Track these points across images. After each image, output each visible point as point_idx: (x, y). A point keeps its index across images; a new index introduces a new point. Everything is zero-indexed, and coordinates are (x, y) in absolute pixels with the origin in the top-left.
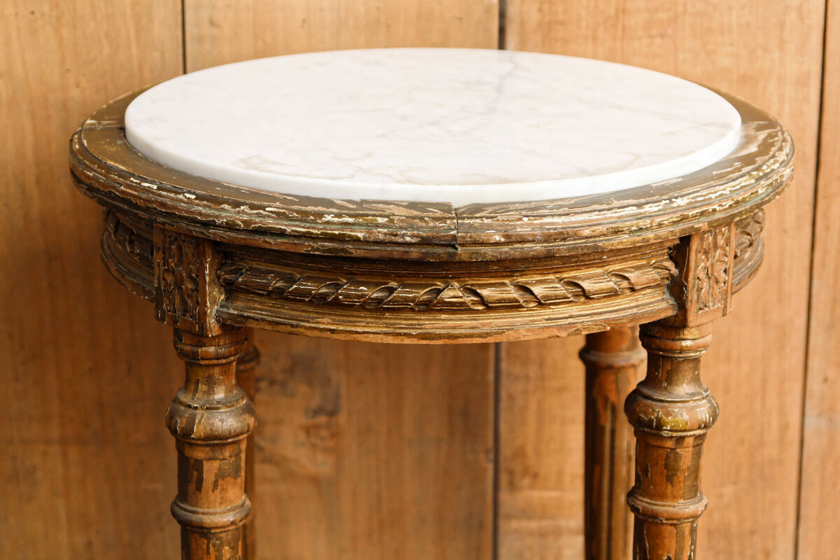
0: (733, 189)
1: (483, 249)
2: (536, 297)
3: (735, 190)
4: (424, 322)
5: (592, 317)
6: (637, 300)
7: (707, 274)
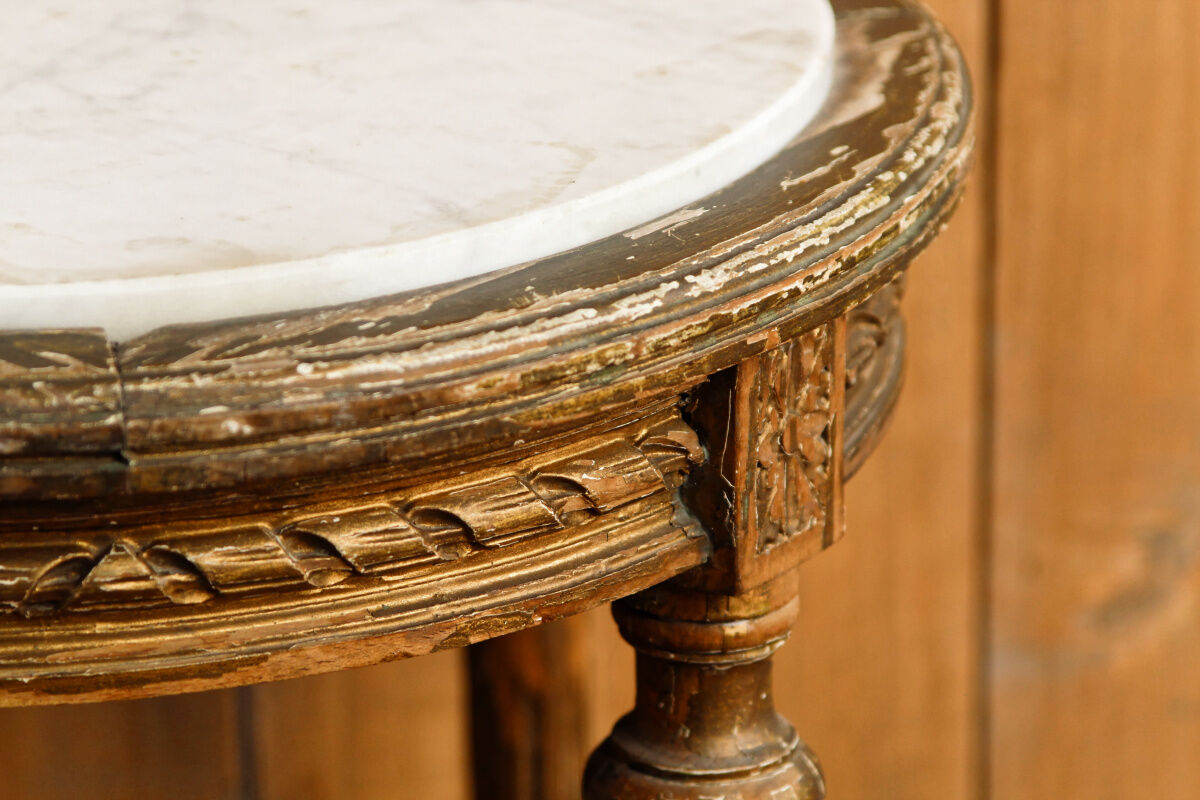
0: (838, 230)
1: (198, 457)
2: (343, 560)
3: (842, 232)
4: (49, 647)
5: (492, 596)
6: (606, 535)
7: (781, 451)
